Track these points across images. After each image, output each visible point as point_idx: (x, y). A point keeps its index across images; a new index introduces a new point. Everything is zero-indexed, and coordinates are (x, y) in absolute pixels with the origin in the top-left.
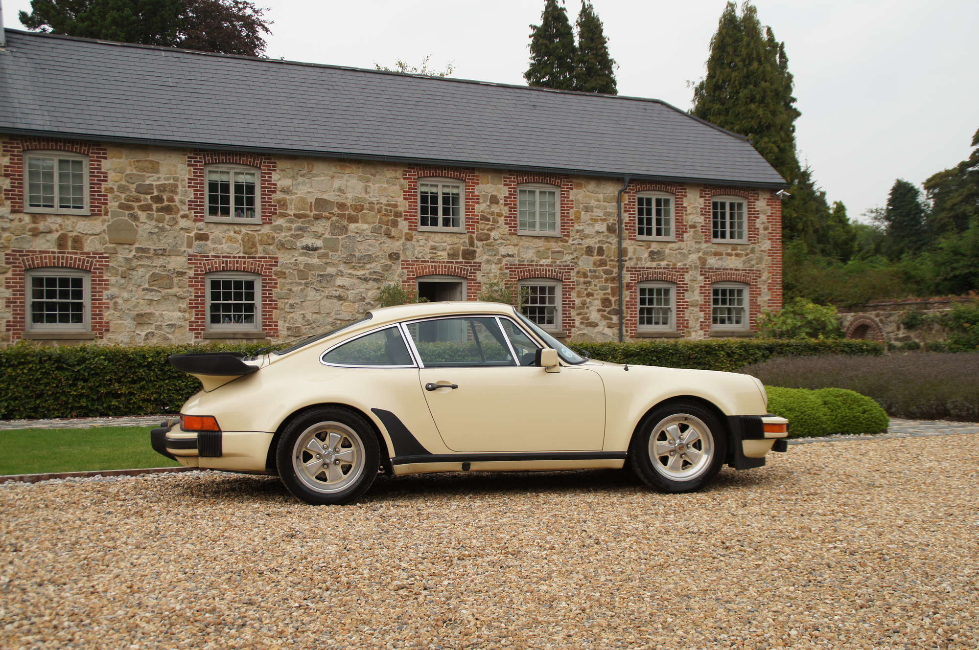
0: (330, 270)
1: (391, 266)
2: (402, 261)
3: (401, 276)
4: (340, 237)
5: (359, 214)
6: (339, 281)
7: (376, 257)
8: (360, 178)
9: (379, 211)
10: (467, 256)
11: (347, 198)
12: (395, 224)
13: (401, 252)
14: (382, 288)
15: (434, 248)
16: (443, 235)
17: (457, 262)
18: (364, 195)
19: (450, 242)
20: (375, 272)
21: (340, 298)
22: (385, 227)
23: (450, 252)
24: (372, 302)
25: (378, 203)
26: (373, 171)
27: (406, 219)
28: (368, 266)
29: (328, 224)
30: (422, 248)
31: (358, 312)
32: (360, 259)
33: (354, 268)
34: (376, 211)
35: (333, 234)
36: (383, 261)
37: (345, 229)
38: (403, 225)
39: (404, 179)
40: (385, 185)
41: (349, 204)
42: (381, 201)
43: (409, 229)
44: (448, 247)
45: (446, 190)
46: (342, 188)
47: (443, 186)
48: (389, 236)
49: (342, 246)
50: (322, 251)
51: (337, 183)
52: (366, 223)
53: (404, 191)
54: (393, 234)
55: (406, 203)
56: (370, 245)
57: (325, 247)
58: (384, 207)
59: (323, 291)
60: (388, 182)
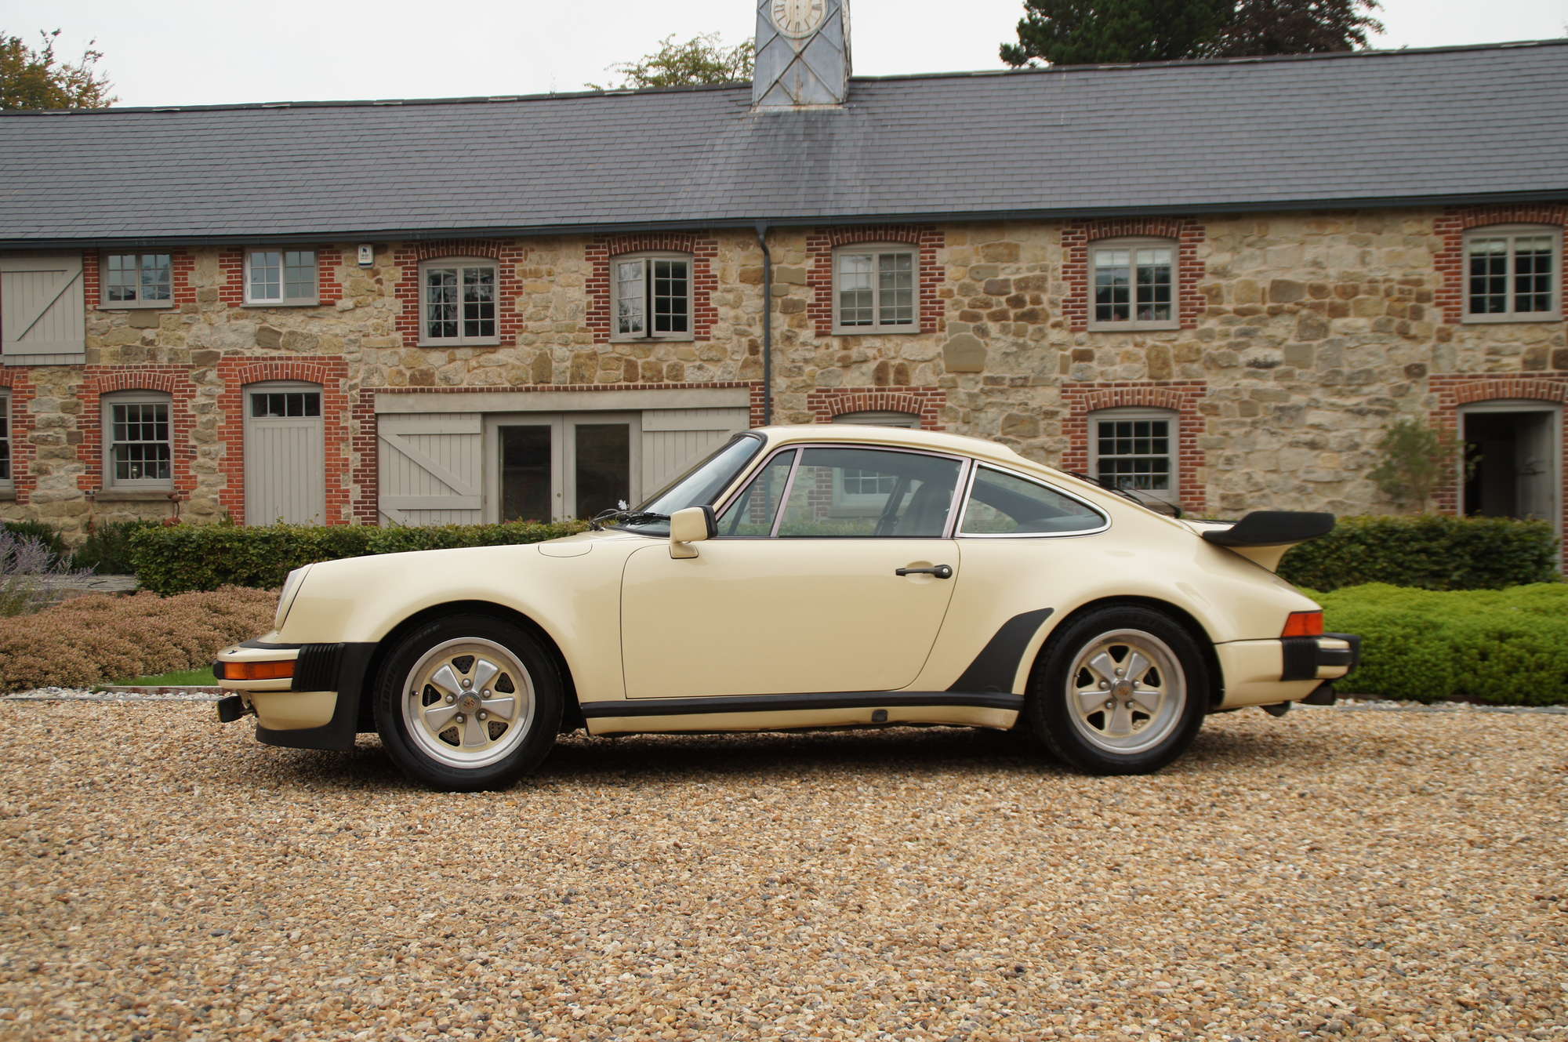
0: (1297, 399)
1: (1408, 388)
2: (1432, 378)
3: (1427, 403)
4: (1315, 343)
5: (1351, 302)
6: (1313, 417)
7: (1382, 373)
8: (1352, 241)
9: (1388, 294)
10: (1562, 363)
11: (1327, 276)
12: (1417, 314)
13: (1428, 363)
14: (1391, 427)
15: (1493, 352)
16: (1514, 328)
17: (1542, 375)
18: (1359, 269)
19: (1528, 339)
20: (1378, 400)
21: (1313, 445)
22: (1397, 321)
23: (1530, 357)
24: (1373, 451)
25: (1386, 281)
26: (1378, 226)
27: (1438, 305)
28: (1366, 390)
29: (1292, 322)
30: (1470, 353)
31: (1347, 469)
32: (1351, 378)
33: (1340, 394)
34: (1382, 294)
35: (1302, 339)
36: (1394, 380)
37: (1323, 329)
38: (1434, 315)
39: (1438, 233)
40: (1400, 249)
41: (1331, 286)
42: (1391, 276)
43: (1446, 322)
44: (1525, 349)
45: (1523, 247)
46: (1319, 260)
47: (1518, 240)
48: (1404, 333)
49: (1319, 358)
50: (1282, 368)
51: (1310, 253)
52: (1364, 315)
53: (1437, 256)
54: (1413, 331)
55: (1440, 275)
56: (1370, 354)
57: (1288, 362)
58: (1397, 287)
59: (1283, 435)
60: (1405, 242)
